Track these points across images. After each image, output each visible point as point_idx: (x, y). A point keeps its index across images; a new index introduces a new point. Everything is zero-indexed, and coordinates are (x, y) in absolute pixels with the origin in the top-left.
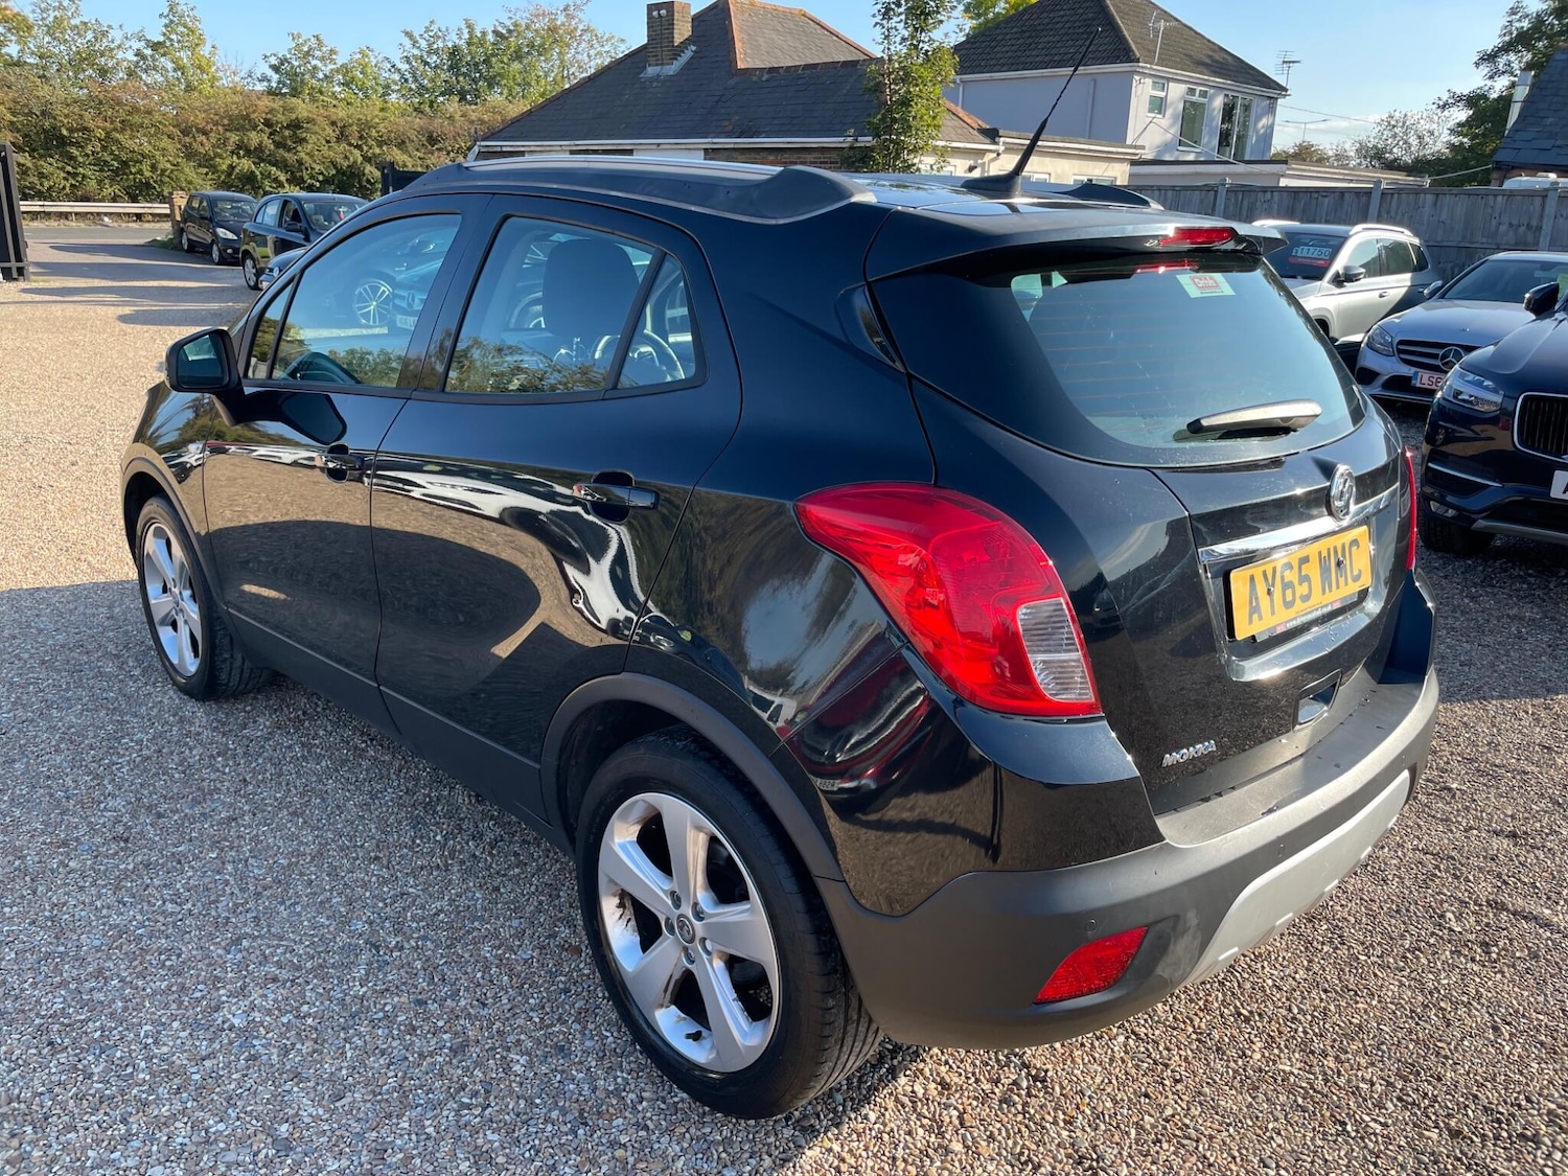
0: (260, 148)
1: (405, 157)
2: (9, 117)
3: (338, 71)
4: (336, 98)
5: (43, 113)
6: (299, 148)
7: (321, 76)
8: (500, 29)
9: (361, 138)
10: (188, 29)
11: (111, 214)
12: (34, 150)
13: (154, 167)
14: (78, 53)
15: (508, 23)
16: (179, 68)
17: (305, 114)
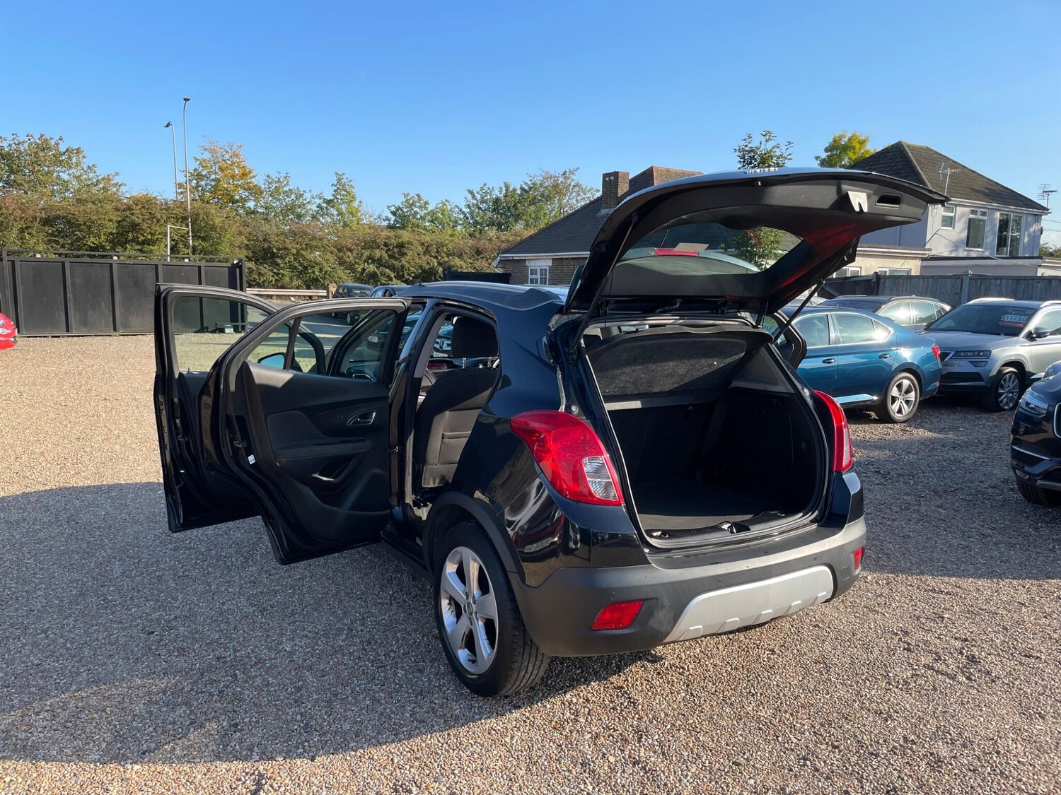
0: (380, 259)
1: (462, 263)
2: (246, 242)
3: (428, 214)
4: (426, 229)
5: (264, 240)
6: (402, 259)
7: (419, 217)
8: (524, 186)
9: (437, 252)
10: (347, 192)
11: (295, 296)
12: (257, 260)
13: (321, 270)
14: (286, 206)
15: (530, 183)
16: (340, 214)
17: (407, 239)
